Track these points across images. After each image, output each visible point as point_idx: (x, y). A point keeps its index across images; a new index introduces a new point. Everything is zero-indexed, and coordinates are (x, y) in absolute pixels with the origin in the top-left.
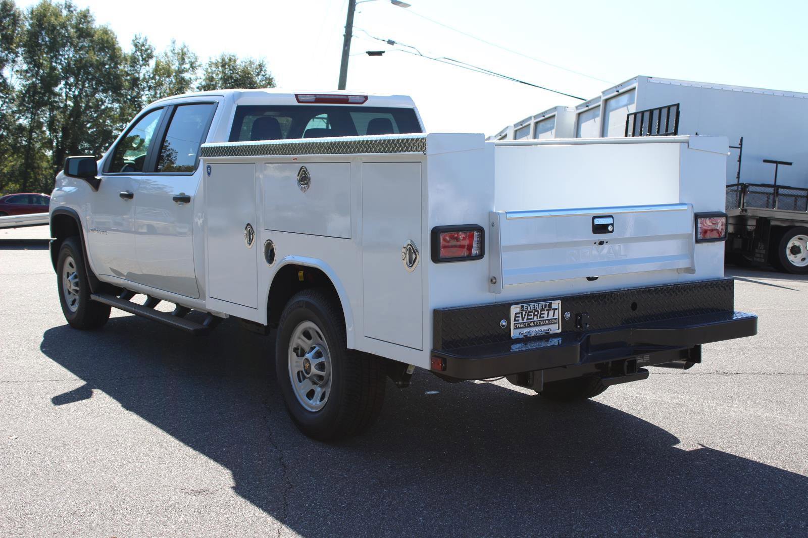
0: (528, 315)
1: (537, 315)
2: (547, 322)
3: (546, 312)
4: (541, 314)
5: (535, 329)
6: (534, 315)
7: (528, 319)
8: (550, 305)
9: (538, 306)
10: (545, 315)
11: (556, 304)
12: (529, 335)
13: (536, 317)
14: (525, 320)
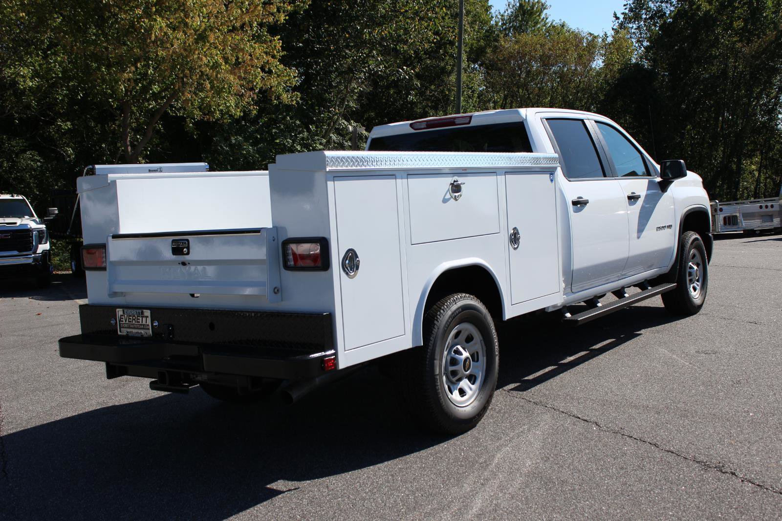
0: (129, 319)
1: (135, 319)
2: (142, 326)
3: (141, 318)
4: (137, 319)
5: (134, 331)
6: (133, 319)
7: (129, 321)
8: (142, 313)
9: (134, 312)
10: (141, 321)
11: (147, 313)
12: (130, 335)
13: (134, 321)
14: (127, 322)
